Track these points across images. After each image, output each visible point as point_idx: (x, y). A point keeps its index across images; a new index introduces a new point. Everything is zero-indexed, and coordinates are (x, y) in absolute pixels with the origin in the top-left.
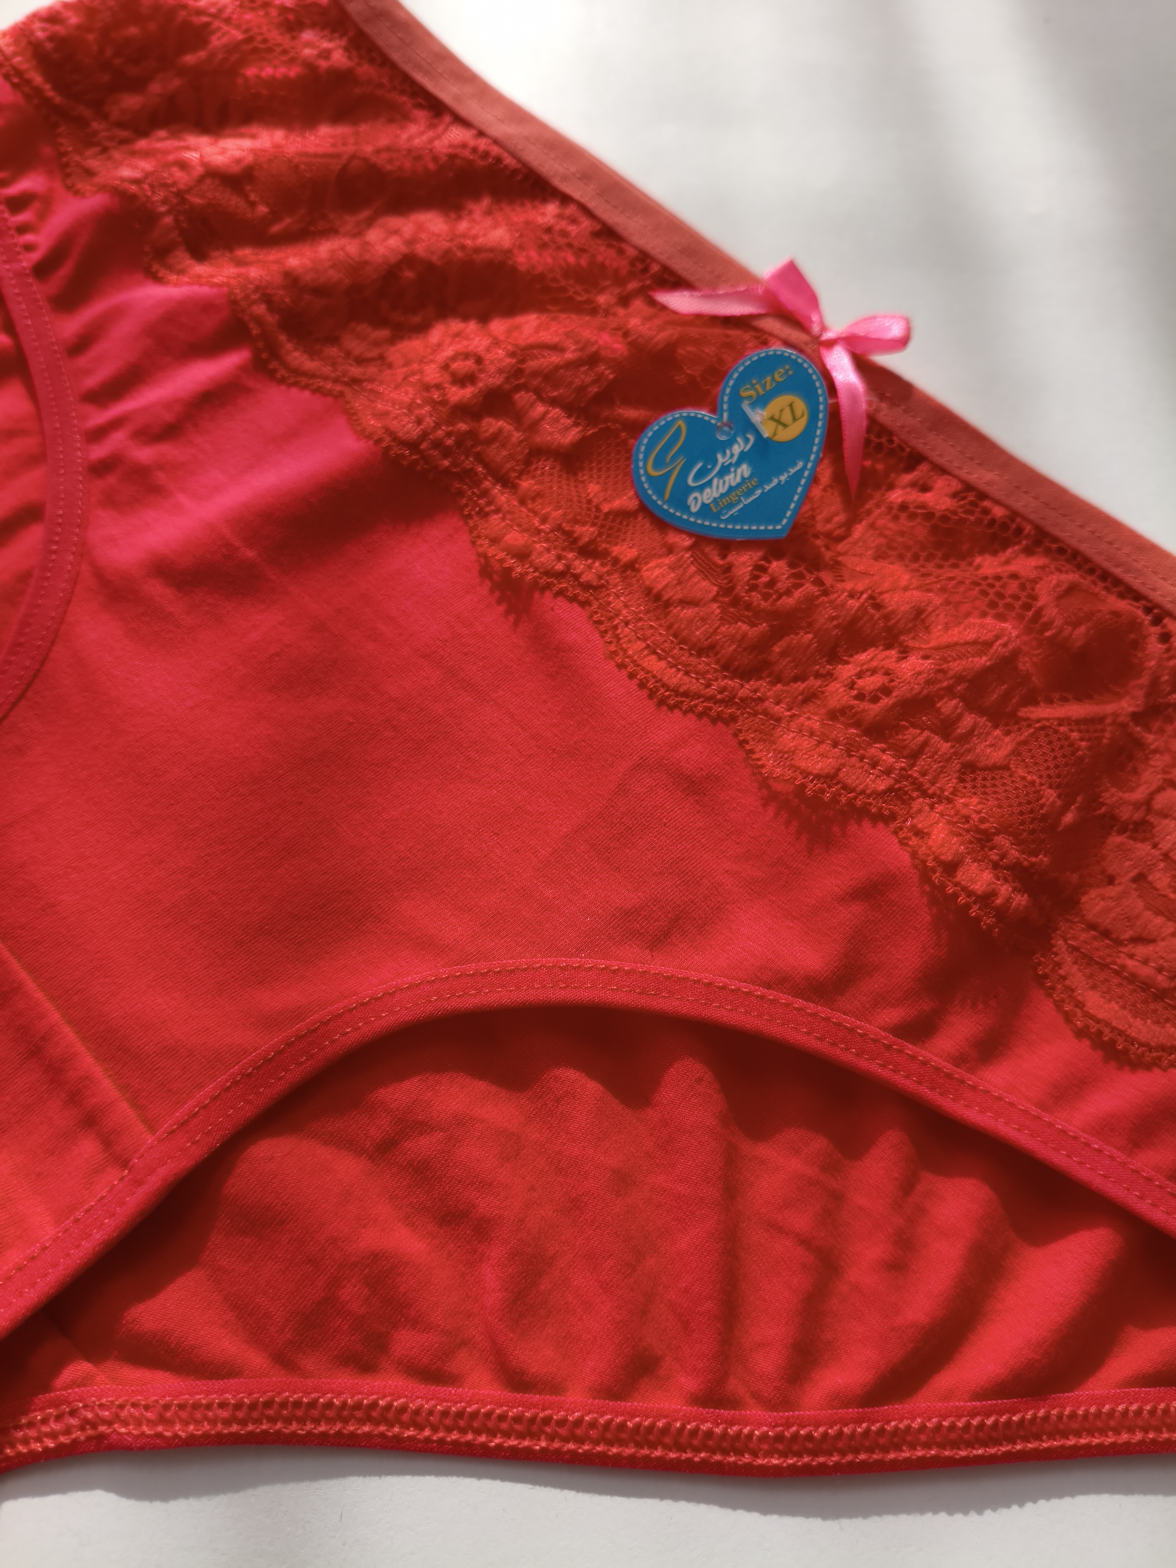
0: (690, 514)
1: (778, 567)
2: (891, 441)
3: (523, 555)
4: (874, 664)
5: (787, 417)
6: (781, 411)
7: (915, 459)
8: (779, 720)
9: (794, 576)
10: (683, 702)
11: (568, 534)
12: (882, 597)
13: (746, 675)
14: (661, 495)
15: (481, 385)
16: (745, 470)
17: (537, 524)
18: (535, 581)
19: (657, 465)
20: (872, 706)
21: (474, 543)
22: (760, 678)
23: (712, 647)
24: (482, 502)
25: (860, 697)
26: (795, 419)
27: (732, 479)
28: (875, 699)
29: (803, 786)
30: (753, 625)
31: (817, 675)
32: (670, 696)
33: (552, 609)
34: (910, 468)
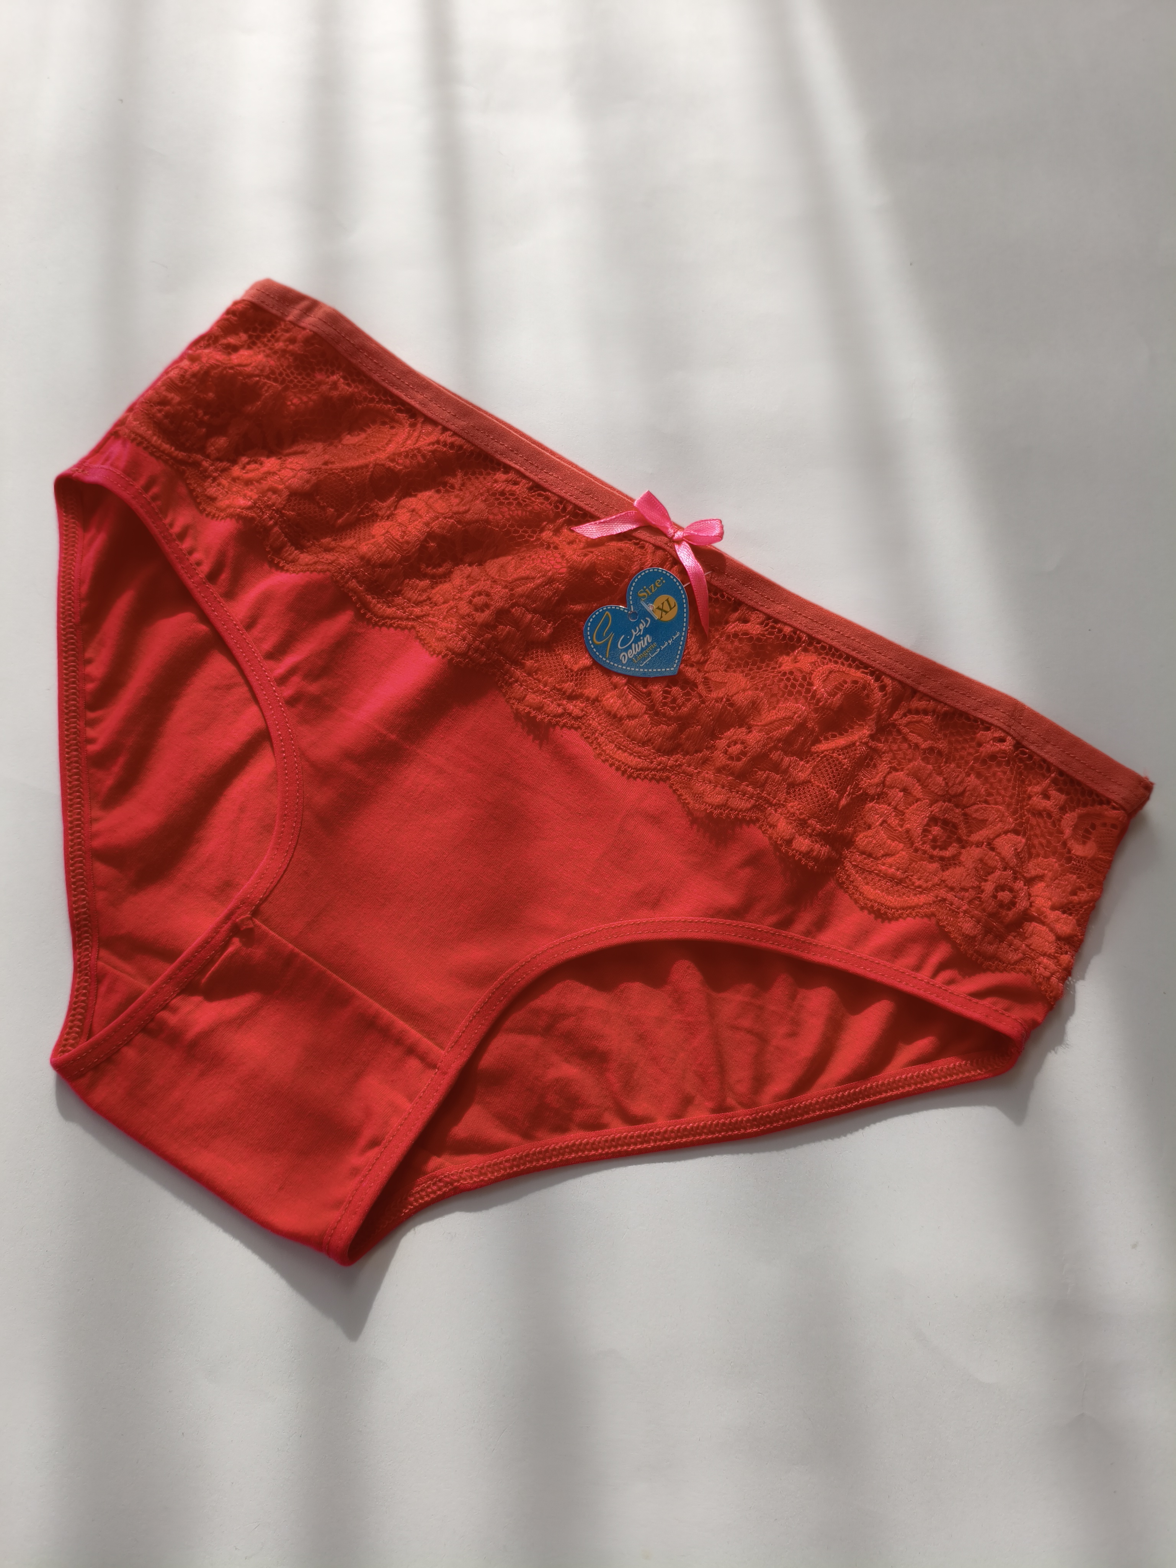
0: (623, 665)
1: (675, 690)
2: (723, 596)
3: (540, 708)
4: (734, 738)
5: (666, 608)
6: (663, 604)
7: (738, 604)
8: (691, 775)
9: (684, 694)
10: (641, 774)
11: (559, 690)
12: (733, 698)
13: (670, 752)
14: (604, 656)
15: (492, 608)
16: (648, 638)
17: (542, 687)
18: (550, 722)
19: (599, 638)
20: (738, 763)
21: (508, 702)
22: (678, 753)
23: (649, 740)
24: (507, 677)
25: (731, 758)
26: (671, 609)
27: (642, 644)
28: (739, 759)
29: (711, 813)
30: (668, 725)
31: (707, 748)
32: (633, 772)
33: (562, 736)
34: (735, 610)
